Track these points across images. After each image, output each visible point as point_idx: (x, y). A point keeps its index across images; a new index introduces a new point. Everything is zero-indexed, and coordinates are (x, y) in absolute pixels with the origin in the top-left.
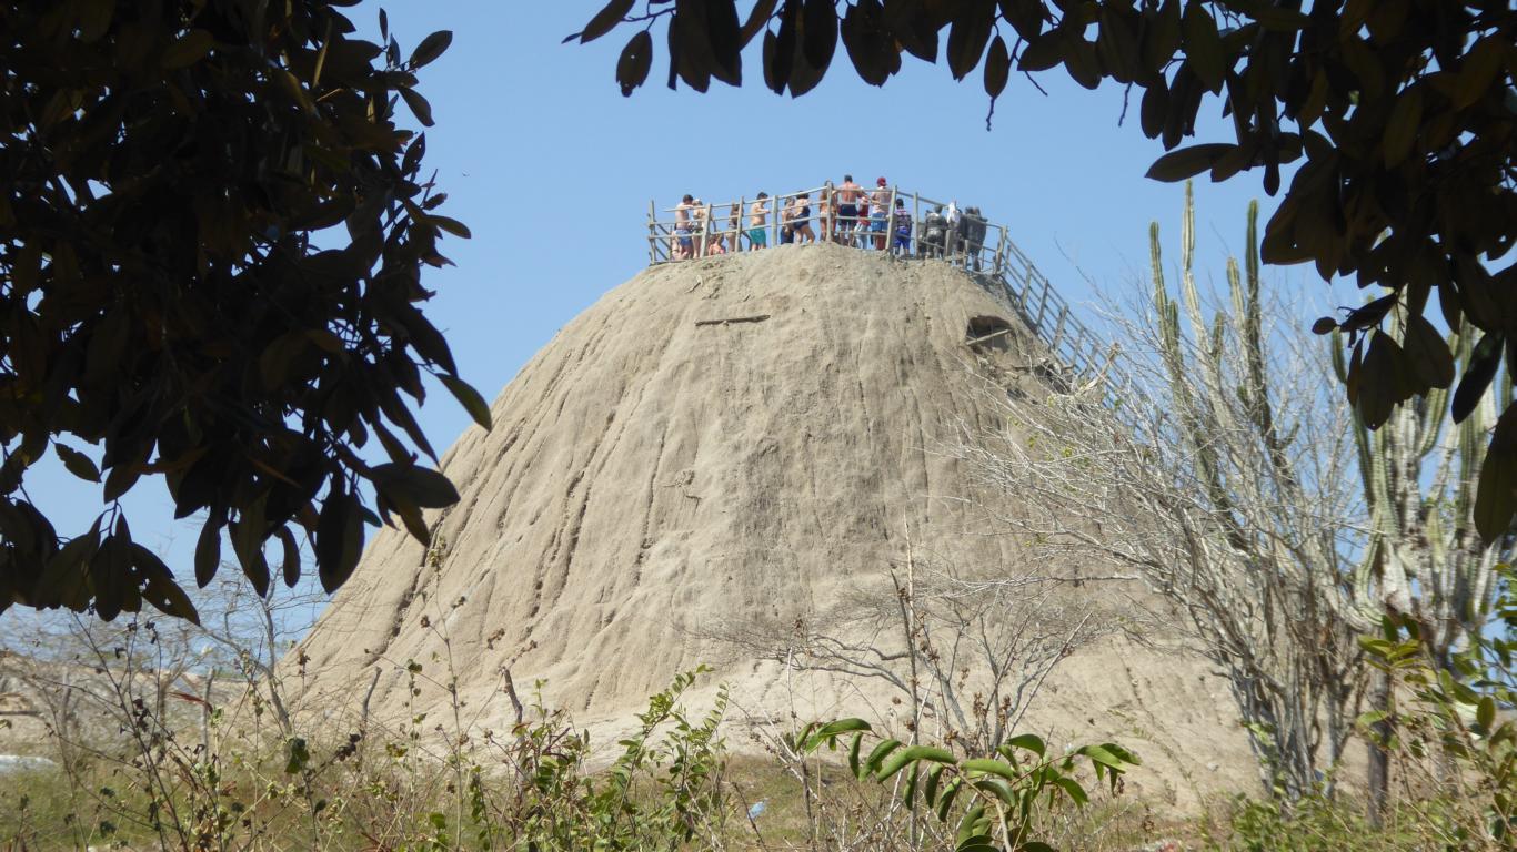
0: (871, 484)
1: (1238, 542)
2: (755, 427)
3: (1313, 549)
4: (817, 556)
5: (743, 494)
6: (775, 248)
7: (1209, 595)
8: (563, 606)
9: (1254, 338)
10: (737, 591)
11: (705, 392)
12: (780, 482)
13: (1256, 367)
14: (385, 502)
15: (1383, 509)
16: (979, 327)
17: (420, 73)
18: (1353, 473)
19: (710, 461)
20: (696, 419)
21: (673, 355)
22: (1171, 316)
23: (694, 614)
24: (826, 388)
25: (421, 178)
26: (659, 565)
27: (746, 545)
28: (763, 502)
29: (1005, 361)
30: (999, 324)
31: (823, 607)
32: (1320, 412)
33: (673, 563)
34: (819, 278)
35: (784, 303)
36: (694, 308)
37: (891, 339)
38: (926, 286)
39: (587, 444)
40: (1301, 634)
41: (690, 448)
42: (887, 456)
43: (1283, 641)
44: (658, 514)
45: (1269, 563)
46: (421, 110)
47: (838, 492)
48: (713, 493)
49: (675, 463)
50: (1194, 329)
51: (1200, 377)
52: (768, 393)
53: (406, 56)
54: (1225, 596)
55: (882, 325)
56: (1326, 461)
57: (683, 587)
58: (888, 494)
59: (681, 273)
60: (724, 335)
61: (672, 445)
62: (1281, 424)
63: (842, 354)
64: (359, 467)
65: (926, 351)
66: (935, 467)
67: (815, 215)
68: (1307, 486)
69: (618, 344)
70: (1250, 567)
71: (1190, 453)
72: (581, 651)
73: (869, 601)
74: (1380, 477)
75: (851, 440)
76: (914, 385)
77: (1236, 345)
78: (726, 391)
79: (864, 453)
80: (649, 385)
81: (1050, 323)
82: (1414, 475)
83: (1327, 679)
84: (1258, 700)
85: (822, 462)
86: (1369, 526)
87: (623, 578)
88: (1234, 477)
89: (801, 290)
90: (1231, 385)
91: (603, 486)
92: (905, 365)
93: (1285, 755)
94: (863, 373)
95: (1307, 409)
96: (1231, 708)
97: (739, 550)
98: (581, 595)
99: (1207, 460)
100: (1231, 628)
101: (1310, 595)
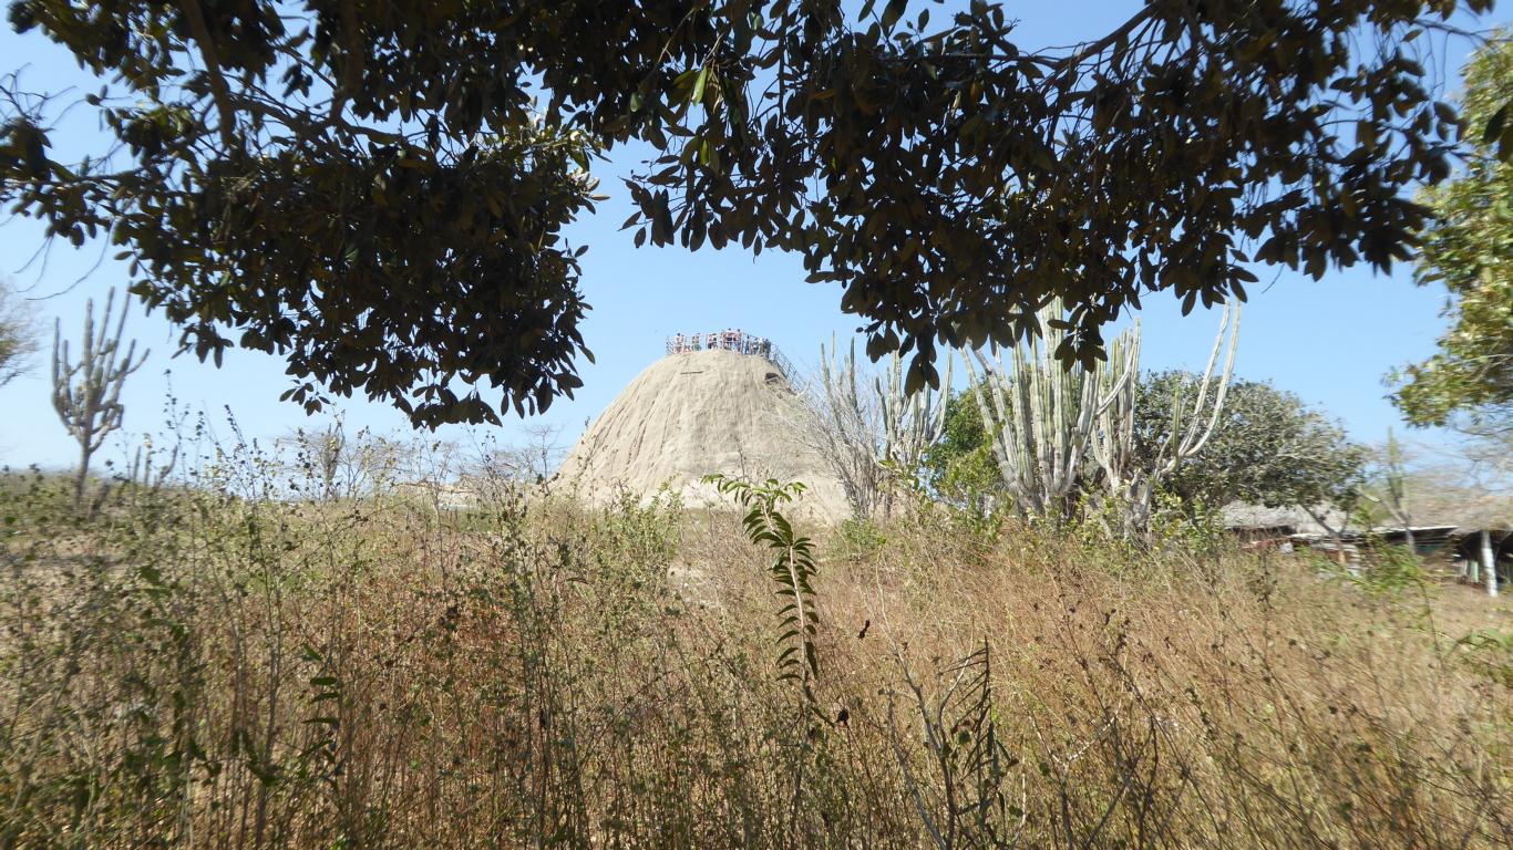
0: (735, 424)
1: (847, 442)
2: (698, 406)
3: (869, 445)
4: (718, 446)
5: (694, 427)
6: (705, 350)
7: (837, 458)
8: (638, 461)
9: (852, 379)
10: (692, 456)
11: (683, 395)
12: (706, 423)
13: (853, 388)
14: (560, 386)
15: (891, 432)
16: (769, 376)
17: (578, 259)
18: (882, 421)
19: (685, 417)
20: (680, 403)
21: (673, 383)
22: (827, 372)
23: (679, 464)
24: (721, 395)
25: (576, 290)
26: (668, 449)
27: (696, 443)
28: (701, 429)
29: (777, 387)
30: (775, 375)
31: (719, 462)
32: (872, 402)
33: (672, 448)
34: (719, 360)
35: (708, 367)
36: (680, 368)
37: (742, 380)
38: (753, 362)
39: (645, 411)
40: (865, 471)
41: (678, 412)
42: (740, 416)
43: (860, 473)
44: (668, 432)
45: (856, 449)
46: (578, 270)
47: (724, 427)
48: (685, 427)
49: (673, 417)
50: (834, 376)
51: (836, 391)
52: (703, 396)
53: (573, 254)
54: (842, 459)
55: (739, 375)
56: (874, 418)
57: (675, 455)
58: (740, 428)
59: (676, 357)
60: (689, 377)
61: (672, 411)
62: (860, 407)
63: (727, 384)
64: (552, 375)
65: (752, 383)
66: (755, 419)
67: (718, 340)
68: (868, 425)
69: (656, 379)
70: (850, 450)
71: (833, 415)
72: (643, 475)
73: (734, 460)
74: (890, 422)
75: (728, 410)
76: (748, 394)
77: (847, 382)
78: (689, 395)
79: (732, 415)
80: (666, 392)
81: (791, 376)
82: (900, 422)
83: (872, 484)
84: (851, 490)
85: (719, 417)
86: (886, 437)
87: (657, 453)
88: (846, 422)
89: (713, 363)
90: (845, 394)
91: (651, 424)
92: (746, 388)
93: (859, 507)
94: (733, 390)
95: (868, 401)
96: (844, 494)
97: (693, 445)
98: (643, 458)
99: (837, 416)
100: (844, 468)
101: (868, 459)
